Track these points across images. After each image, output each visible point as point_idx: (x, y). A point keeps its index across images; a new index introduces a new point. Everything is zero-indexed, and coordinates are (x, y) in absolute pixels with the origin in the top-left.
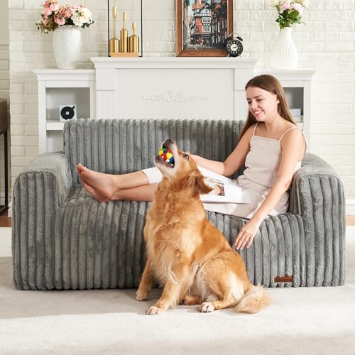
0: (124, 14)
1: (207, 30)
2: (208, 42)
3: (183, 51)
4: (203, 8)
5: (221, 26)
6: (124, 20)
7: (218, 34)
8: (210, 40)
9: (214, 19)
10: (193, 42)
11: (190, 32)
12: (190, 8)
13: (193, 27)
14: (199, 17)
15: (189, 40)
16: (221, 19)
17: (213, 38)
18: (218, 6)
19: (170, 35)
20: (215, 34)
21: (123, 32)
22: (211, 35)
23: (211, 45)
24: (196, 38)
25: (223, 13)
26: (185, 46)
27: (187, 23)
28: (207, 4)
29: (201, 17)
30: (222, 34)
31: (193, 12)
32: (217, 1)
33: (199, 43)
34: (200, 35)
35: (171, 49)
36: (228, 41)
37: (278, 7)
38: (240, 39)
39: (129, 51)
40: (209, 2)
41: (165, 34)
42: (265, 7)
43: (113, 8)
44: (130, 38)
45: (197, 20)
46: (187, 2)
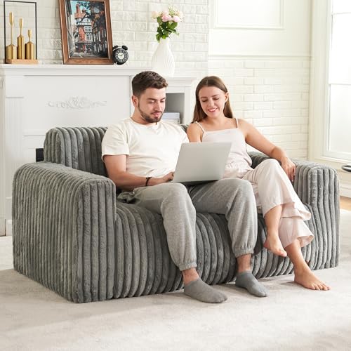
0: (21, 20)
1: (88, 39)
2: (91, 50)
3: (68, 59)
4: (84, 17)
5: (101, 36)
6: (21, 27)
7: (100, 43)
8: (93, 48)
9: (95, 28)
10: (77, 50)
11: (74, 40)
12: (73, 17)
13: (76, 36)
14: (81, 26)
15: (74, 48)
16: (101, 28)
17: (95, 47)
18: (97, 16)
20: (96, 43)
21: (20, 39)
22: (93, 43)
23: (94, 53)
24: (80, 46)
25: (102, 22)
26: (71, 55)
27: (71, 32)
28: (87, 14)
29: (83, 26)
30: (102, 43)
31: (75, 21)
32: (96, 11)
33: (83, 51)
34: (83, 44)
35: (53, 57)
36: (115, 50)
37: (159, 19)
38: (125, 48)
39: (26, 58)
40: (89, 12)
41: (47, 42)
42: (135, 18)
43: (11, 14)
44: (26, 45)
45: (80, 29)
46: (70, 11)
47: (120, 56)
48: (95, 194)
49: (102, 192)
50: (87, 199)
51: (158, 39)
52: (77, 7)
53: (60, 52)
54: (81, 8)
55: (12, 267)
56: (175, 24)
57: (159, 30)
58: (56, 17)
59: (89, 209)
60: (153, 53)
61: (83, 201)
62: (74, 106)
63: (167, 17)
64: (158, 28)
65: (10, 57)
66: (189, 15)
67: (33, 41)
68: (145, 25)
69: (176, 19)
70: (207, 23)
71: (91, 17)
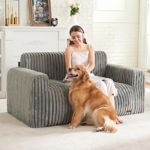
0: (12, 8)
1: (41, 15)
2: (42, 20)
3: (32, 24)
4: (40, 6)
5: (47, 14)
6: (12, 10)
7: (46, 17)
9: (44, 11)
10: (36, 20)
11: (35, 16)
12: (35, 6)
13: (36, 14)
14: (38, 10)
15: (35, 19)
16: (47, 11)
17: (44, 19)
18: (45, 6)
19: (26, 17)
21: (12, 15)
22: (43, 17)
23: (43, 22)
24: (37, 18)
25: (47, 8)
26: (34, 22)
27: (34, 13)
28: (41, 5)
29: (39, 10)
30: (47, 17)
31: (36, 8)
32: (45, 3)
33: (39, 21)
34: (39, 17)
35: (26, 23)
36: (52, 20)
37: (71, 7)
38: (56, 19)
39: (14, 24)
40: (42, 4)
41: (24, 17)
42: (61, 7)
43: (8, 5)
44: (14, 18)
45: (38, 11)
46: (33, 4)
47: (54, 23)
48: (40, 80)
49: (43, 80)
50: (36, 83)
51: (71, 15)
52: (36, 2)
53: (29, 21)
54: (38, 2)
55: (7, 111)
56: (78, 9)
57: (71, 12)
58: (27, 6)
59: (37, 87)
60: (69, 21)
61: (35, 84)
62: (34, 44)
63: (75, 6)
64: (71, 11)
65: (8, 23)
66: (85, 5)
67: (18, 16)
68: (66, 9)
69: (79, 7)
70: (93, 8)
71: (43, 6)
